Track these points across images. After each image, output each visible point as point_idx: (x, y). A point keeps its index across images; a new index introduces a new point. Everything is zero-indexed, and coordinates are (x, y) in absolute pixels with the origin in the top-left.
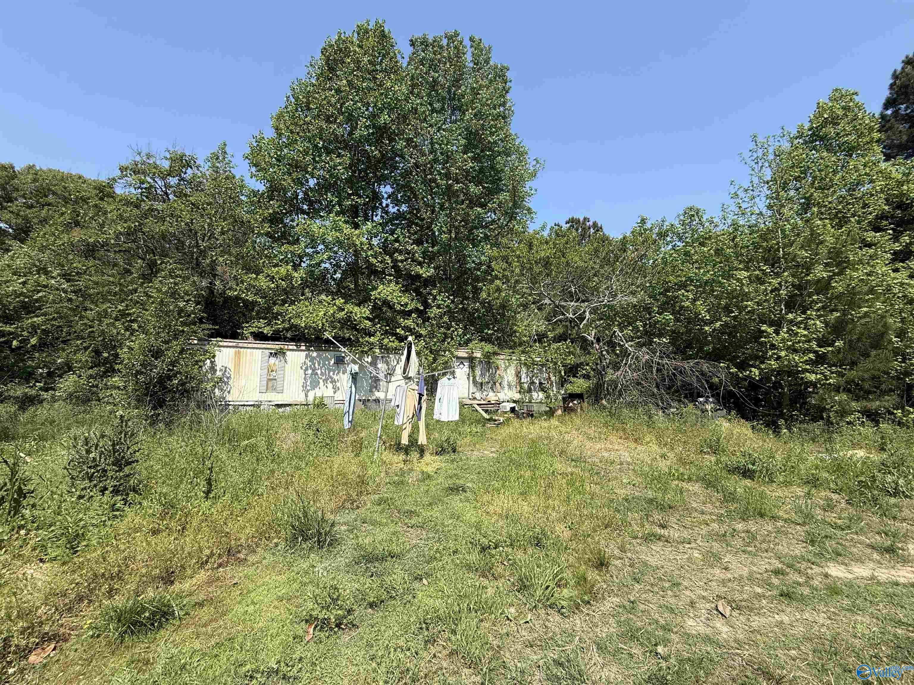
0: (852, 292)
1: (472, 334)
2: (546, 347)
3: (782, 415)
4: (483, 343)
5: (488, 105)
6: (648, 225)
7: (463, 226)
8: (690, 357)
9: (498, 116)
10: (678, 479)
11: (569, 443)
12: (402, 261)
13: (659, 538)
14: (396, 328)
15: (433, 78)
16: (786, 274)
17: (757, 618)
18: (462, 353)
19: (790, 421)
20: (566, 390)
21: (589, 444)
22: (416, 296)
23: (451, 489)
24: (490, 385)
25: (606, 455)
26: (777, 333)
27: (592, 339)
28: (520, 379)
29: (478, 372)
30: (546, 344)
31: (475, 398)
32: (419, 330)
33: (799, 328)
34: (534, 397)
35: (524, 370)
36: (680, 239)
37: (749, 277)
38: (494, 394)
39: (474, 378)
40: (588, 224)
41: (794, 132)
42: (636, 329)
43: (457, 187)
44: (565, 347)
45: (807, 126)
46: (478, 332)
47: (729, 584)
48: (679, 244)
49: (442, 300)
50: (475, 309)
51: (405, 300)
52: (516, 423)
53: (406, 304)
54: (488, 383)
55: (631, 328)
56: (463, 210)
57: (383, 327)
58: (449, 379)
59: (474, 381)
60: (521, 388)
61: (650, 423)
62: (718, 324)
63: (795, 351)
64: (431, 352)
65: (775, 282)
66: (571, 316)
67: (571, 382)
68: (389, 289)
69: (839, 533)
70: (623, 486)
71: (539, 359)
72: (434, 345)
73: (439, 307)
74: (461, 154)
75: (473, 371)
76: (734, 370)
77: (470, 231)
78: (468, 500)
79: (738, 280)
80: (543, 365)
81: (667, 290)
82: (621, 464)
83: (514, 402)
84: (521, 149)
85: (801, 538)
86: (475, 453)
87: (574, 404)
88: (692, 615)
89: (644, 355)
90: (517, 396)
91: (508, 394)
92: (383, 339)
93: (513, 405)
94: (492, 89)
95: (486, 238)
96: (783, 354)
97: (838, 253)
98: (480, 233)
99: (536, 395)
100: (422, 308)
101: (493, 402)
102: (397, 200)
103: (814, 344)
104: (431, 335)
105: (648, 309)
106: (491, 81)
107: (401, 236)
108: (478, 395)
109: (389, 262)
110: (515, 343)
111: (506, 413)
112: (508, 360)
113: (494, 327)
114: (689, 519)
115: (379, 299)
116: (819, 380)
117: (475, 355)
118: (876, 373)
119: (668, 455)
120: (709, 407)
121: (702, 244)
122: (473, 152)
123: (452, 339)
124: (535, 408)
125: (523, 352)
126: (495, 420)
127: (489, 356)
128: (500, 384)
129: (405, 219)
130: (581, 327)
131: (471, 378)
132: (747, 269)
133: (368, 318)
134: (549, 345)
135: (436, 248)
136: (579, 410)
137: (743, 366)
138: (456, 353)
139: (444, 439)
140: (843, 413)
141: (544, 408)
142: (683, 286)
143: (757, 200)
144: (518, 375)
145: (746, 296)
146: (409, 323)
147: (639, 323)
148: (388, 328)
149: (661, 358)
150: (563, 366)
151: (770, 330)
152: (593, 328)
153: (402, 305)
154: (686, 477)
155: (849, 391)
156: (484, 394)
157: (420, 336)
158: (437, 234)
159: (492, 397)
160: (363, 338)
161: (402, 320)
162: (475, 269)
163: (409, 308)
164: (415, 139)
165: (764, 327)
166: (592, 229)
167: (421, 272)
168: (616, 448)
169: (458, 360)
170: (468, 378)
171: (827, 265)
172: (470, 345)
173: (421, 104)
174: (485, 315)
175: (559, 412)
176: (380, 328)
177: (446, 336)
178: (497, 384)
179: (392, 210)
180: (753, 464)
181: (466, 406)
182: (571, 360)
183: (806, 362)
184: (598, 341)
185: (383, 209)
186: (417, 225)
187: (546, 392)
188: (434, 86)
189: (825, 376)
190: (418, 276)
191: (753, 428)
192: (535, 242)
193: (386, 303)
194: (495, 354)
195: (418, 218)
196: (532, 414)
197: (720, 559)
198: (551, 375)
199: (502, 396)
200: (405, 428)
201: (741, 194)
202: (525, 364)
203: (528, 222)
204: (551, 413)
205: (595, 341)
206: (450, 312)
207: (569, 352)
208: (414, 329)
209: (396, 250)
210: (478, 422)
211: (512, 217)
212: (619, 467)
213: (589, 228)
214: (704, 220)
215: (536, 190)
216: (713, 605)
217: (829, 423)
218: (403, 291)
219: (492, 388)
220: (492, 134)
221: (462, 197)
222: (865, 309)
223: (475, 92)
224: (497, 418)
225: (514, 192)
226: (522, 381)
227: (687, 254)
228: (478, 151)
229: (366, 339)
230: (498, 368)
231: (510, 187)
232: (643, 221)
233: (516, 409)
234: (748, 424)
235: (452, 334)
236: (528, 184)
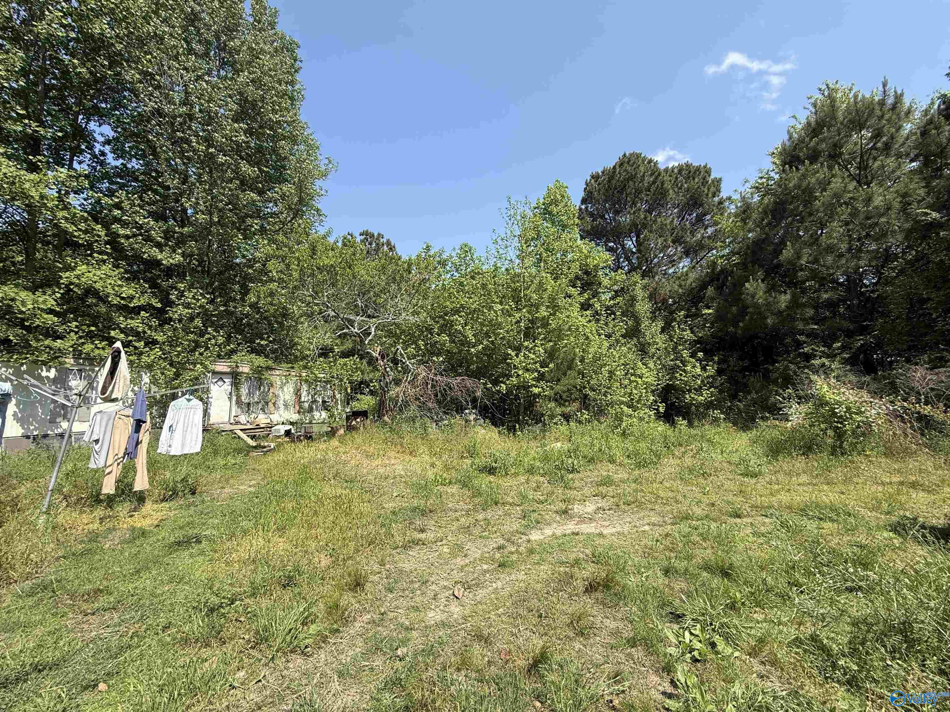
0: (559, 329)
1: (239, 344)
2: (331, 362)
3: (518, 421)
4: (253, 356)
5: (271, 76)
6: (432, 253)
7: (230, 210)
8: (460, 375)
9: (284, 95)
10: (441, 484)
11: (345, 463)
12: (127, 237)
13: (417, 542)
14: (110, 328)
15: (192, 9)
16: (524, 310)
17: (481, 591)
18: (222, 367)
19: (523, 424)
20: (351, 409)
21: (365, 462)
22: (150, 288)
23: (179, 543)
24: (260, 406)
25: (381, 471)
26: (517, 355)
27: (377, 355)
28: (300, 398)
29: (244, 391)
30: (331, 359)
31: (237, 423)
32: (153, 334)
33: (530, 353)
34: (316, 417)
35: (305, 387)
36: (457, 271)
37: (502, 310)
38: (266, 416)
39: (239, 397)
40: (382, 240)
41: (534, 205)
42: (418, 348)
43: (221, 159)
44: (352, 362)
45: (542, 201)
46: (246, 342)
47: (466, 569)
48: (456, 274)
49: (194, 297)
50: (244, 314)
51: (127, 291)
52: (289, 447)
53: (132, 298)
54: (257, 403)
55: (414, 346)
56: (230, 190)
57: (84, 327)
58: (189, 400)
59: (239, 403)
60: (301, 407)
61: (425, 436)
62: (480, 347)
63: (528, 370)
64: (171, 365)
65: (517, 316)
66: (356, 330)
67: (358, 399)
68: (98, 273)
69: (541, 506)
70: (392, 499)
71: (323, 375)
72: (178, 356)
73: (187, 306)
74: (230, 121)
75: (238, 389)
76: (490, 386)
77: (242, 220)
78: (202, 553)
79: (495, 312)
80: (327, 382)
81: (446, 315)
82: (395, 478)
83: (292, 423)
84: (310, 141)
85: (519, 516)
86: (226, 490)
87: (357, 422)
88: (433, 607)
89: (422, 372)
90: (295, 417)
91: (283, 415)
92: (83, 344)
93: (288, 427)
94: (277, 60)
95: (263, 231)
96: (520, 372)
97: (554, 299)
98: (256, 224)
99: (318, 414)
100: (159, 305)
101: (262, 426)
102: (123, 151)
103: (538, 365)
104: (172, 342)
105: (430, 330)
106: (276, 50)
107: (126, 203)
108: (243, 418)
109: (102, 233)
110: (296, 357)
111: (279, 437)
112: (285, 376)
113: (269, 337)
114: (445, 519)
115: (78, 286)
116: (540, 393)
117: (240, 369)
118: (570, 387)
119: (436, 463)
120: (472, 417)
121: (473, 278)
122: (248, 124)
123: (207, 348)
124: (316, 429)
125: (305, 367)
126: (265, 447)
127: (260, 371)
128: (274, 404)
129: (136, 180)
130: (366, 342)
131: (234, 398)
132: (501, 303)
133: (51, 311)
134: (335, 361)
135: (186, 229)
136: (362, 428)
137: (496, 383)
138: (212, 367)
139: (179, 479)
140: (552, 417)
141: (326, 428)
142: (456, 312)
143: (509, 249)
144: (297, 393)
145: (500, 325)
146: (135, 323)
147: (421, 343)
148: (93, 328)
149: (436, 375)
150: (349, 383)
151: (513, 354)
152: (378, 344)
153: (123, 298)
154: (447, 481)
155: (556, 400)
156: (252, 416)
157: (155, 342)
158: (190, 211)
159: (262, 419)
160: (38, 340)
161: (121, 318)
162: (245, 265)
163: (135, 303)
164: (158, 77)
165: (510, 351)
166: (385, 246)
167: (159, 257)
168: (393, 462)
169: (216, 375)
170: (230, 399)
171: (548, 307)
172: (235, 357)
173: (171, 35)
174: (258, 323)
175: (342, 431)
176: (77, 327)
177: (197, 345)
178: (271, 404)
179: (112, 160)
180: (496, 463)
181: (223, 433)
182: (357, 377)
183: (533, 379)
184: (383, 358)
185: (94, 156)
186: (155, 192)
187: (329, 411)
188: (193, 21)
189: (543, 389)
190: (156, 263)
191: (499, 432)
192: (320, 247)
193: (90, 291)
194: (269, 368)
195: (159, 184)
196: (311, 437)
197: (463, 548)
198: (336, 392)
199: (275, 418)
200: (109, 473)
201: (500, 242)
202: (306, 381)
203: (317, 224)
204: (332, 433)
205: (379, 358)
206: (206, 316)
207: (356, 368)
208: (144, 332)
209: (117, 220)
210: (239, 451)
211: (297, 213)
212: (392, 481)
213: (383, 245)
214: (475, 257)
215: (327, 192)
216: (451, 592)
217: (544, 425)
218: (127, 279)
219: (263, 410)
220: (274, 112)
221: (229, 174)
222: (566, 341)
223: (255, 54)
224: (266, 444)
225: (300, 187)
226: (303, 399)
227: (461, 284)
228: (255, 125)
229: (47, 342)
230: (272, 385)
231: (296, 180)
232: (428, 248)
233: (293, 431)
234: (496, 430)
235: (206, 343)
236: (318, 183)
